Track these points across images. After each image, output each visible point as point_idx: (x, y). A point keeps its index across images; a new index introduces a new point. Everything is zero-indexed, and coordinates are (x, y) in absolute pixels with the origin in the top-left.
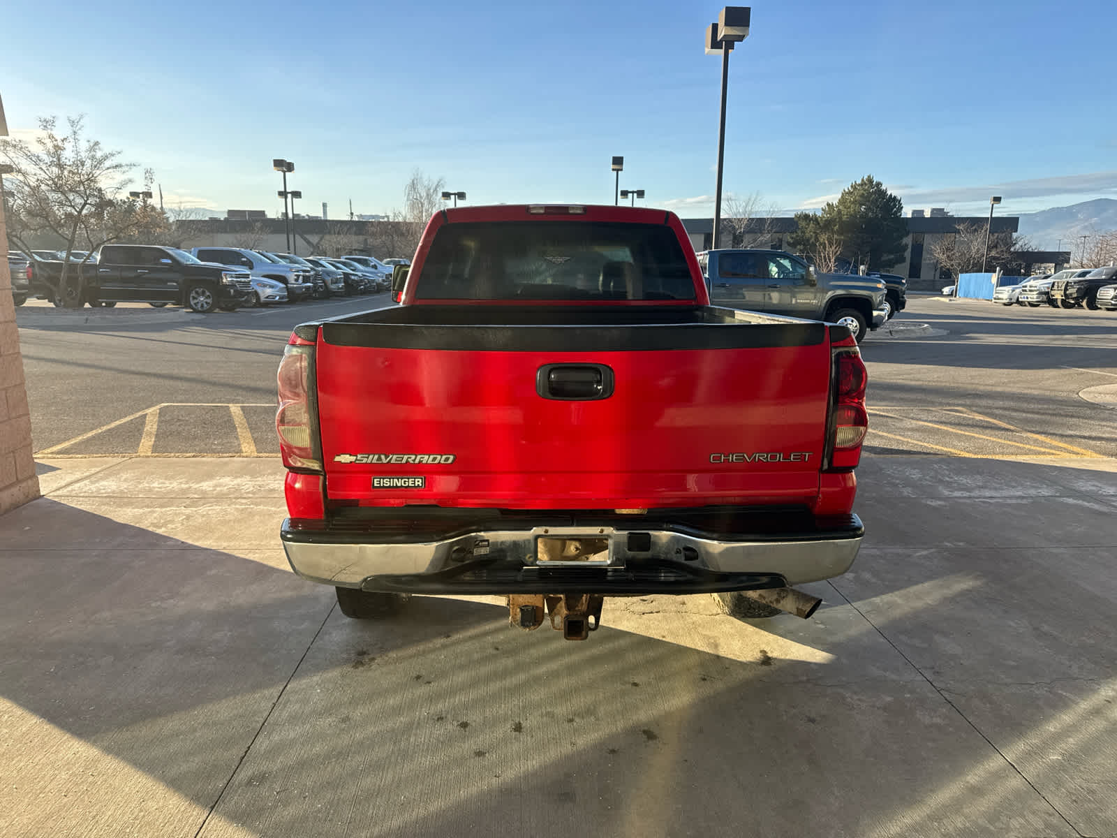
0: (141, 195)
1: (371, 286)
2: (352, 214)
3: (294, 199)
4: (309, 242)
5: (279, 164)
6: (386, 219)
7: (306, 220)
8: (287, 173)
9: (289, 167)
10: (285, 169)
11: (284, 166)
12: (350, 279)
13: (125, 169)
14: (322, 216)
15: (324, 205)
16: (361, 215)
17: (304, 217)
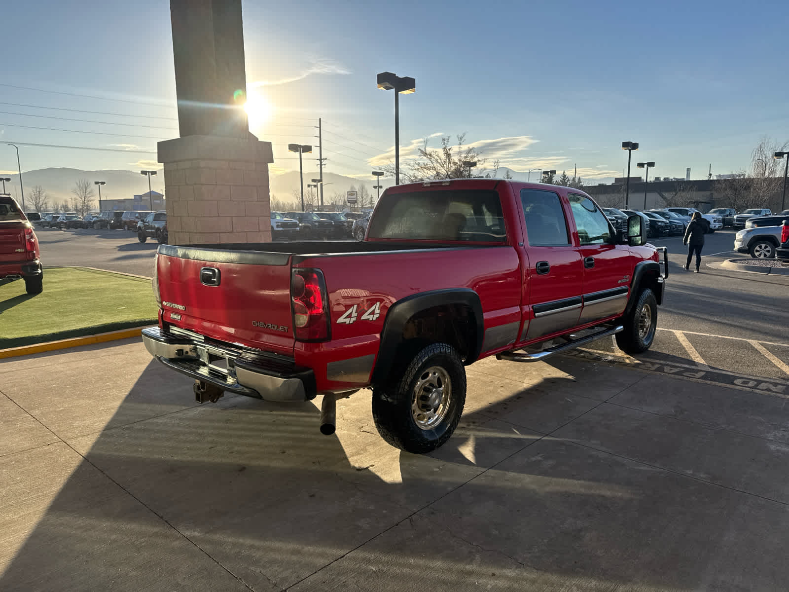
0: (549, 173)
1: (678, 230)
2: (710, 175)
3: (649, 168)
4: (665, 198)
5: (626, 145)
6: (742, 177)
7: (674, 181)
8: (632, 151)
9: (634, 146)
10: (630, 148)
11: (631, 146)
12: (657, 224)
13: (482, 162)
14: (685, 177)
15: (689, 170)
16: (720, 175)
17: (672, 179)
